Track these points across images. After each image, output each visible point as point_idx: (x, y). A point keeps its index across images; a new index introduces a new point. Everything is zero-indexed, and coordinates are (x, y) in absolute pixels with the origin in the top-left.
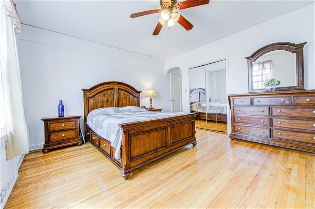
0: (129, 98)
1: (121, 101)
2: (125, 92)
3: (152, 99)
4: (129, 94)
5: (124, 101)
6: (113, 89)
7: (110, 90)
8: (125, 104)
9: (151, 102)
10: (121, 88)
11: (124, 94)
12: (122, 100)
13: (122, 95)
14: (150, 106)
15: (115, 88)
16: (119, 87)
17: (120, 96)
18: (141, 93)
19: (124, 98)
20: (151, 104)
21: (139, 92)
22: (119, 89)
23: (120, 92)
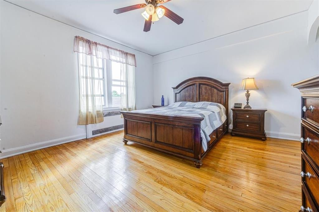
0: (212, 92)
1: (202, 96)
2: (208, 87)
3: (249, 93)
4: (213, 88)
5: (206, 96)
6: (194, 84)
7: (192, 86)
8: (207, 99)
9: (248, 98)
10: (203, 82)
11: (206, 89)
12: (204, 95)
13: (204, 90)
14: (246, 104)
15: (196, 84)
16: (201, 82)
17: (201, 91)
18: (229, 85)
19: (206, 93)
20: (248, 100)
21: (227, 85)
22: (200, 84)
23: (202, 87)
